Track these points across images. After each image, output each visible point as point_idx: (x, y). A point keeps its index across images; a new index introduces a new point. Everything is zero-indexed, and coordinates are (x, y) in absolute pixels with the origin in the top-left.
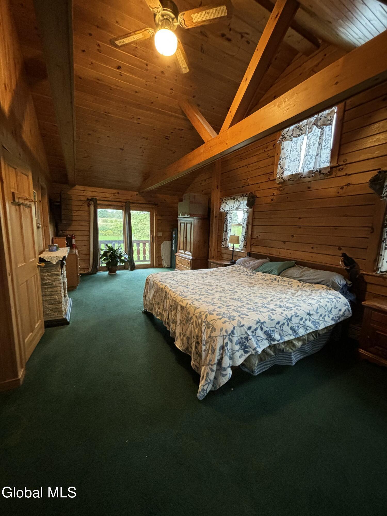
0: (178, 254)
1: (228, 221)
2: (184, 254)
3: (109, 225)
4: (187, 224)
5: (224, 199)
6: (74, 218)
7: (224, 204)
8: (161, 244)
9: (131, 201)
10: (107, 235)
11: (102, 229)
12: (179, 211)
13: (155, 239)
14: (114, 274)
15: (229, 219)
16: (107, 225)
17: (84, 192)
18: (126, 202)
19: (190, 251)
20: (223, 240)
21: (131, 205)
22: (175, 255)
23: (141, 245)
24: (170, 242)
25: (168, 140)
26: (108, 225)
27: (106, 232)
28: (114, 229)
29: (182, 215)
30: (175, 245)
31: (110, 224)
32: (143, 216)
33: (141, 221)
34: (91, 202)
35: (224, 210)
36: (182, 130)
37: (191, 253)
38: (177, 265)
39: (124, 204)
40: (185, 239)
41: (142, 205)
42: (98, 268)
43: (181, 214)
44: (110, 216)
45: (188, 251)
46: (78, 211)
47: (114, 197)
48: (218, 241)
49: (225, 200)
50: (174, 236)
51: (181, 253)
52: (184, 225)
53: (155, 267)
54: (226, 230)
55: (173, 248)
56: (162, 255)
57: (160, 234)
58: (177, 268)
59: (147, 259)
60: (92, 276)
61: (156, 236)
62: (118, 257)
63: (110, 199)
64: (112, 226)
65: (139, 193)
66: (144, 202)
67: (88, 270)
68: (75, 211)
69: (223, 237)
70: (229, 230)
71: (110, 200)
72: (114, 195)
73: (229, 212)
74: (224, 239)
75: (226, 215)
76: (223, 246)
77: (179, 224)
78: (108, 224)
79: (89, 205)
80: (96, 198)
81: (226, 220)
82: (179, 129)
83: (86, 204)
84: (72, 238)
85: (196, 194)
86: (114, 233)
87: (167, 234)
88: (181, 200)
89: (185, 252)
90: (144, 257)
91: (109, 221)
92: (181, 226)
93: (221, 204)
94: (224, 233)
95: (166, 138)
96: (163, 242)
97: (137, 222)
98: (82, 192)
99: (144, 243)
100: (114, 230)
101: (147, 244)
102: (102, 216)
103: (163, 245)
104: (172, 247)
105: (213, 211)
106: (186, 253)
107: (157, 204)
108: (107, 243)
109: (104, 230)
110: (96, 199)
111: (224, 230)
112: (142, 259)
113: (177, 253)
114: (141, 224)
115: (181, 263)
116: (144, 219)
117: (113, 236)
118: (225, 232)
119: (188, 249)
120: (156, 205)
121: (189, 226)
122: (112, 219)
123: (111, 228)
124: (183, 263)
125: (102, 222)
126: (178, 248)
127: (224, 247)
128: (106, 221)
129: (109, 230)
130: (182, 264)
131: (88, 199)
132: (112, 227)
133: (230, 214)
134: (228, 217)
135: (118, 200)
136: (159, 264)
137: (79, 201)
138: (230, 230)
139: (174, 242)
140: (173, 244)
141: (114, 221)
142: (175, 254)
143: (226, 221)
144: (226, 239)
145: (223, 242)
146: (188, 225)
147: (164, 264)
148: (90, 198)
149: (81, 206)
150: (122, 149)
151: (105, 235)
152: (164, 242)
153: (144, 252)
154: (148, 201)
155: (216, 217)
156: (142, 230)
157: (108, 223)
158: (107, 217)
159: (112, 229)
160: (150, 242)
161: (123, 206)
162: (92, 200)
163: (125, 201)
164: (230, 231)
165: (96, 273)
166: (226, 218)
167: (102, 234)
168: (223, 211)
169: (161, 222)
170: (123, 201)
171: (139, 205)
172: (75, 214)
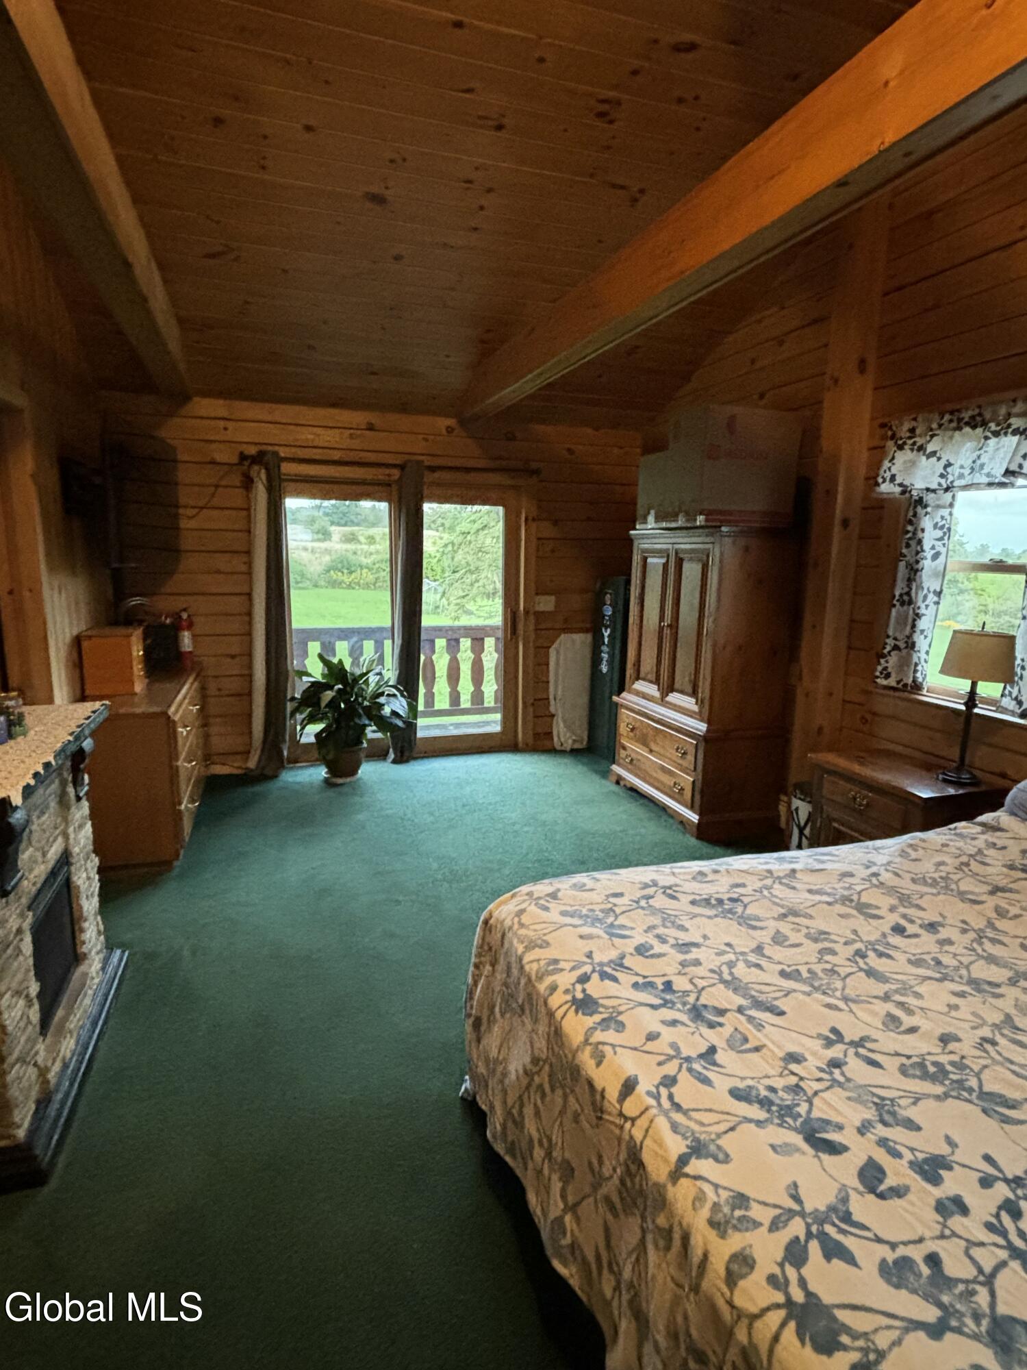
0: (627, 698)
1: (927, 545)
2: (662, 701)
3: (362, 550)
4: (680, 562)
5: (907, 426)
6: (187, 542)
7: (902, 457)
8: (550, 647)
9: (428, 461)
10: (353, 588)
11: (340, 566)
12: (642, 501)
13: (526, 625)
14: (346, 780)
15: (929, 537)
16: (355, 553)
17: (230, 425)
18: (402, 467)
19: (694, 693)
20: (888, 648)
21: (427, 478)
22: (617, 704)
23: (466, 643)
24: (588, 638)
25: (611, 122)
26: (359, 552)
27: (353, 576)
28: (377, 566)
29: (657, 519)
30: (612, 656)
31: (365, 547)
32: (474, 521)
33: (469, 538)
34: (256, 468)
35: (901, 485)
37: (700, 702)
38: (624, 748)
39: (396, 473)
40: (667, 632)
41: (471, 477)
42: (285, 753)
43: (652, 512)
44: (365, 520)
45: (682, 692)
46: (205, 510)
47: (356, 444)
48: (849, 648)
49: (912, 430)
50: (608, 611)
51: (645, 696)
52: (665, 566)
53: (520, 745)
54: (908, 594)
55: (604, 669)
56: (551, 697)
57: (546, 604)
58: (619, 765)
59: (486, 705)
60: (258, 788)
61: (527, 612)
62: (364, 708)
63: (336, 455)
64: (371, 554)
65: (462, 423)
66: (481, 463)
67: (247, 760)
68: (190, 512)
69: (891, 633)
70: (932, 598)
71: (336, 458)
72: (351, 436)
73: (929, 499)
74: (890, 642)
75: (915, 515)
76: (888, 676)
77: (636, 559)
78: (359, 547)
79: (248, 483)
80: (276, 448)
81: (913, 543)
83: (236, 479)
84: (177, 627)
85: (737, 410)
86: (377, 579)
87: (577, 602)
88: (654, 446)
89: (664, 694)
90: (478, 696)
91: (362, 539)
92: (648, 566)
93: (878, 454)
94: (894, 611)
96: (559, 636)
97: (453, 544)
98: (222, 424)
99: (478, 637)
100: (378, 571)
101: (490, 643)
102: (343, 522)
103: (558, 652)
104: (596, 661)
105: (831, 493)
106: (674, 698)
107: (536, 472)
108: (327, 639)
109: (345, 571)
110: (276, 454)
111: (897, 593)
112: (467, 701)
113: (624, 694)
114: (466, 550)
115: (644, 741)
116: (478, 531)
117: (375, 589)
118: (903, 603)
119: (682, 679)
120: (532, 473)
121: (691, 571)
122: (372, 531)
123: (369, 561)
124: (654, 747)
125: (341, 541)
126: (630, 671)
127: (892, 682)
128: (353, 540)
129: (362, 569)
130: (651, 751)
131: (243, 457)
132: (374, 557)
133: (938, 507)
134: (927, 523)
135: (372, 457)
136: (537, 736)
137: (210, 466)
138: (939, 594)
139: (606, 640)
140: (605, 648)
141: (378, 539)
142: (615, 698)
143: (908, 546)
144: (902, 645)
145: (883, 656)
146: (687, 566)
147: (563, 734)
148: (252, 450)
149: (217, 486)
150: (379, 200)
151: (350, 587)
152: (563, 636)
153: (477, 674)
154: (500, 458)
155: (845, 523)
156: (471, 572)
157: (360, 543)
158: (358, 525)
159: (371, 566)
160: (500, 634)
161: (389, 485)
162: (259, 459)
163: (398, 460)
164: (937, 603)
165: (275, 776)
166: (910, 528)
167: (340, 583)
168: (898, 490)
169: (553, 551)
170: (390, 459)
171: (459, 476)
172: (192, 524)
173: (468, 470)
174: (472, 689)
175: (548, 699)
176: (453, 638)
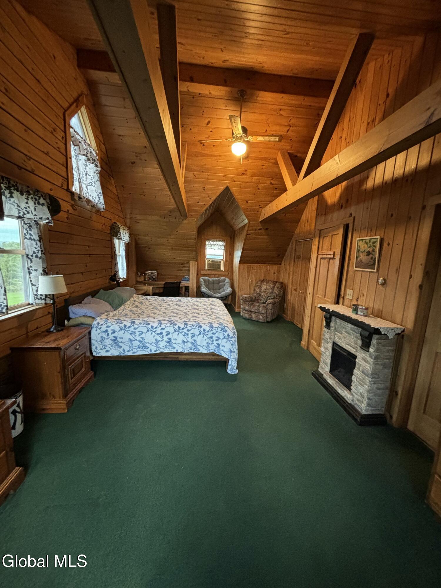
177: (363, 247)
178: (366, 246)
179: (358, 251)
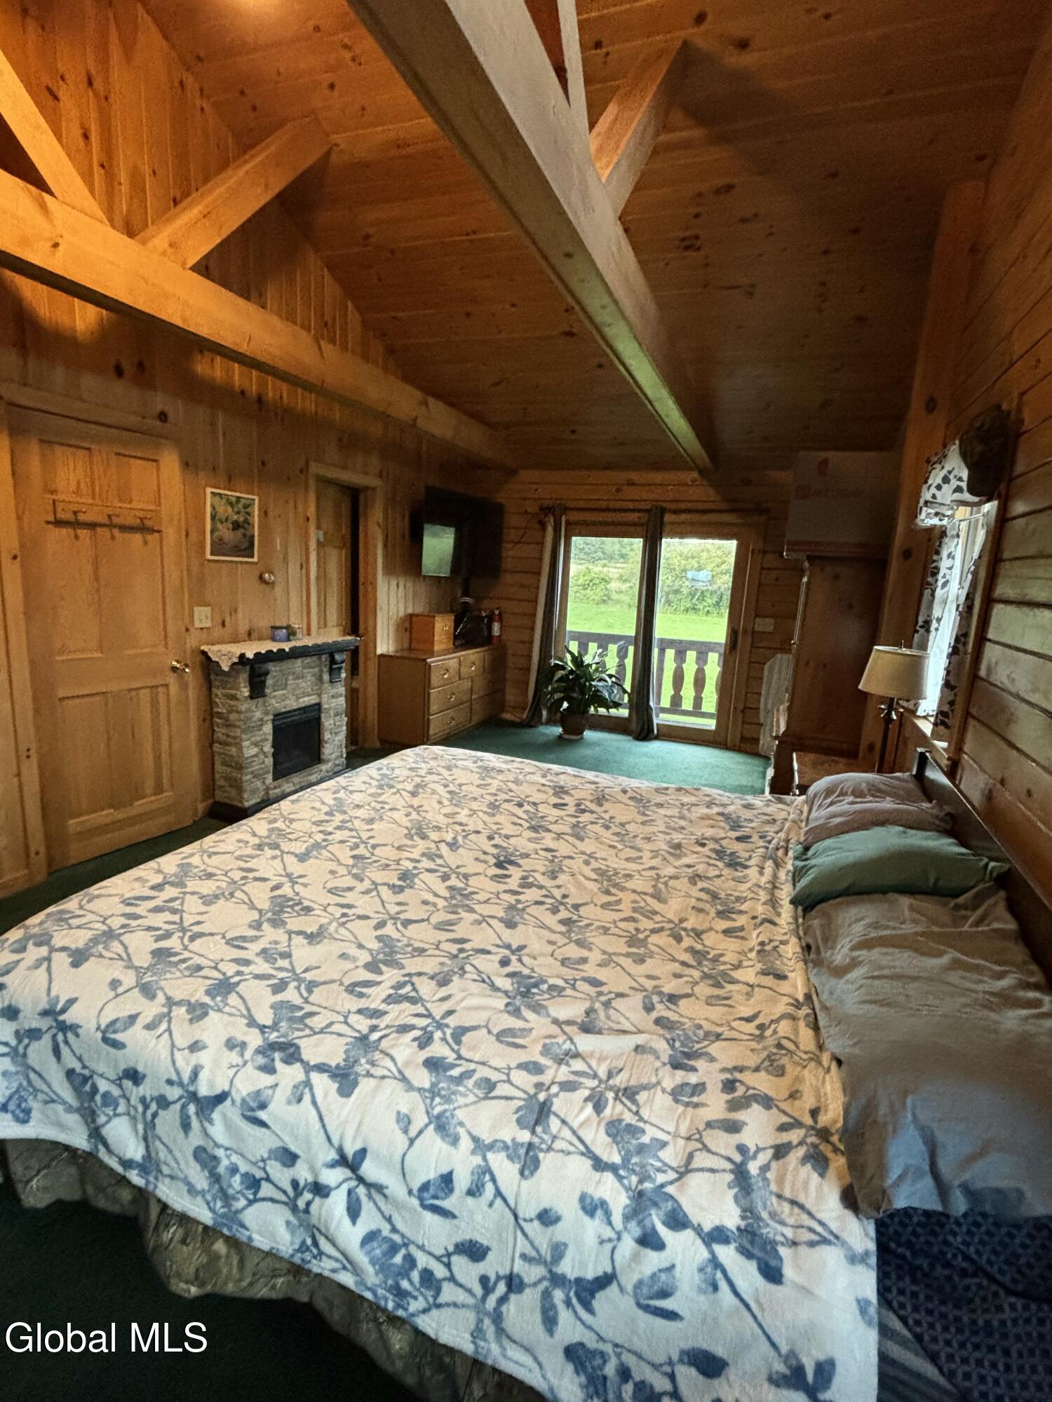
6: (508, 564)
8: (764, 663)
9: (669, 506)
13: (744, 642)
14: (574, 737)
17: (539, 487)
18: (650, 511)
21: (668, 518)
23: (691, 655)
25: (698, 249)
34: (547, 515)
36: (730, 187)
39: (645, 516)
41: (706, 518)
46: (517, 545)
47: (617, 497)
53: (729, 744)
57: (762, 625)
59: (703, 710)
61: (745, 631)
65: (705, 475)
66: (716, 506)
68: (510, 546)
71: (605, 507)
72: (617, 490)
79: (543, 525)
80: (564, 502)
82: (717, 192)
83: (535, 524)
84: (491, 619)
90: (698, 701)
95: (687, 248)
96: (773, 655)
98: (535, 486)
99: (703, 650)
101: (713, 657)
103: (772, 669)
107: (767, 511)
110: (564, 505)
112: (687, 704)
120: (762, 512)
131: (542, 509)
136: (744, 739)
137: (522, 515)
148: (550, 503)
149: (526, 528)
152: (776, 655)
153: (699, 682)
154: (734, 501)
160: (722, 651)
161: (642, 525)
162: (551, 509)
163: (647, 506)
169: (777, 579)
170: (642, 506)
171: (696, 517)
172: (510, 553)
173: (704, 512)
174: (694, 694)
175: (758, 709)
176: (681, 649)
177: (224, 510)
178: (230, 509)
179: (213, 517)
